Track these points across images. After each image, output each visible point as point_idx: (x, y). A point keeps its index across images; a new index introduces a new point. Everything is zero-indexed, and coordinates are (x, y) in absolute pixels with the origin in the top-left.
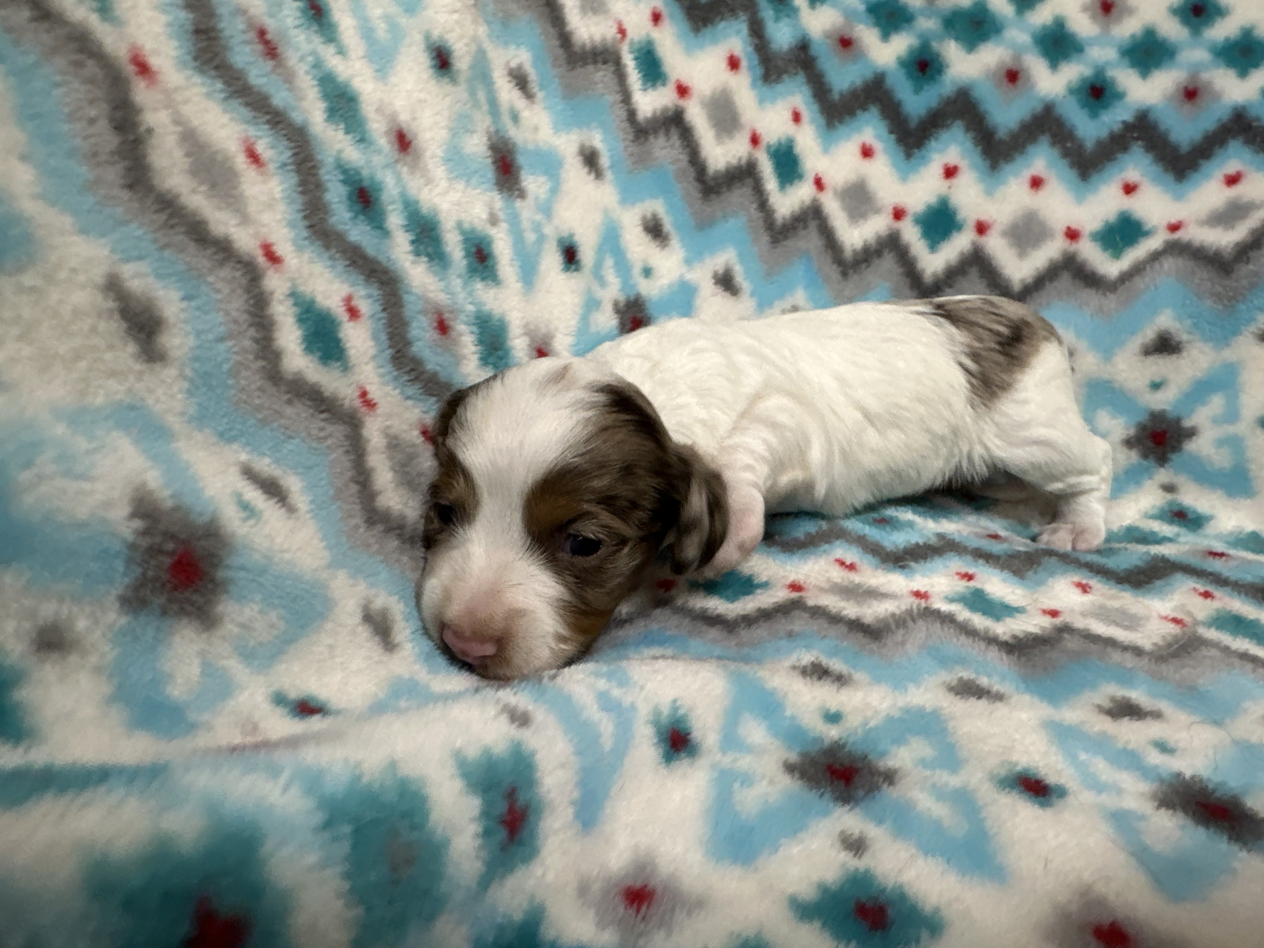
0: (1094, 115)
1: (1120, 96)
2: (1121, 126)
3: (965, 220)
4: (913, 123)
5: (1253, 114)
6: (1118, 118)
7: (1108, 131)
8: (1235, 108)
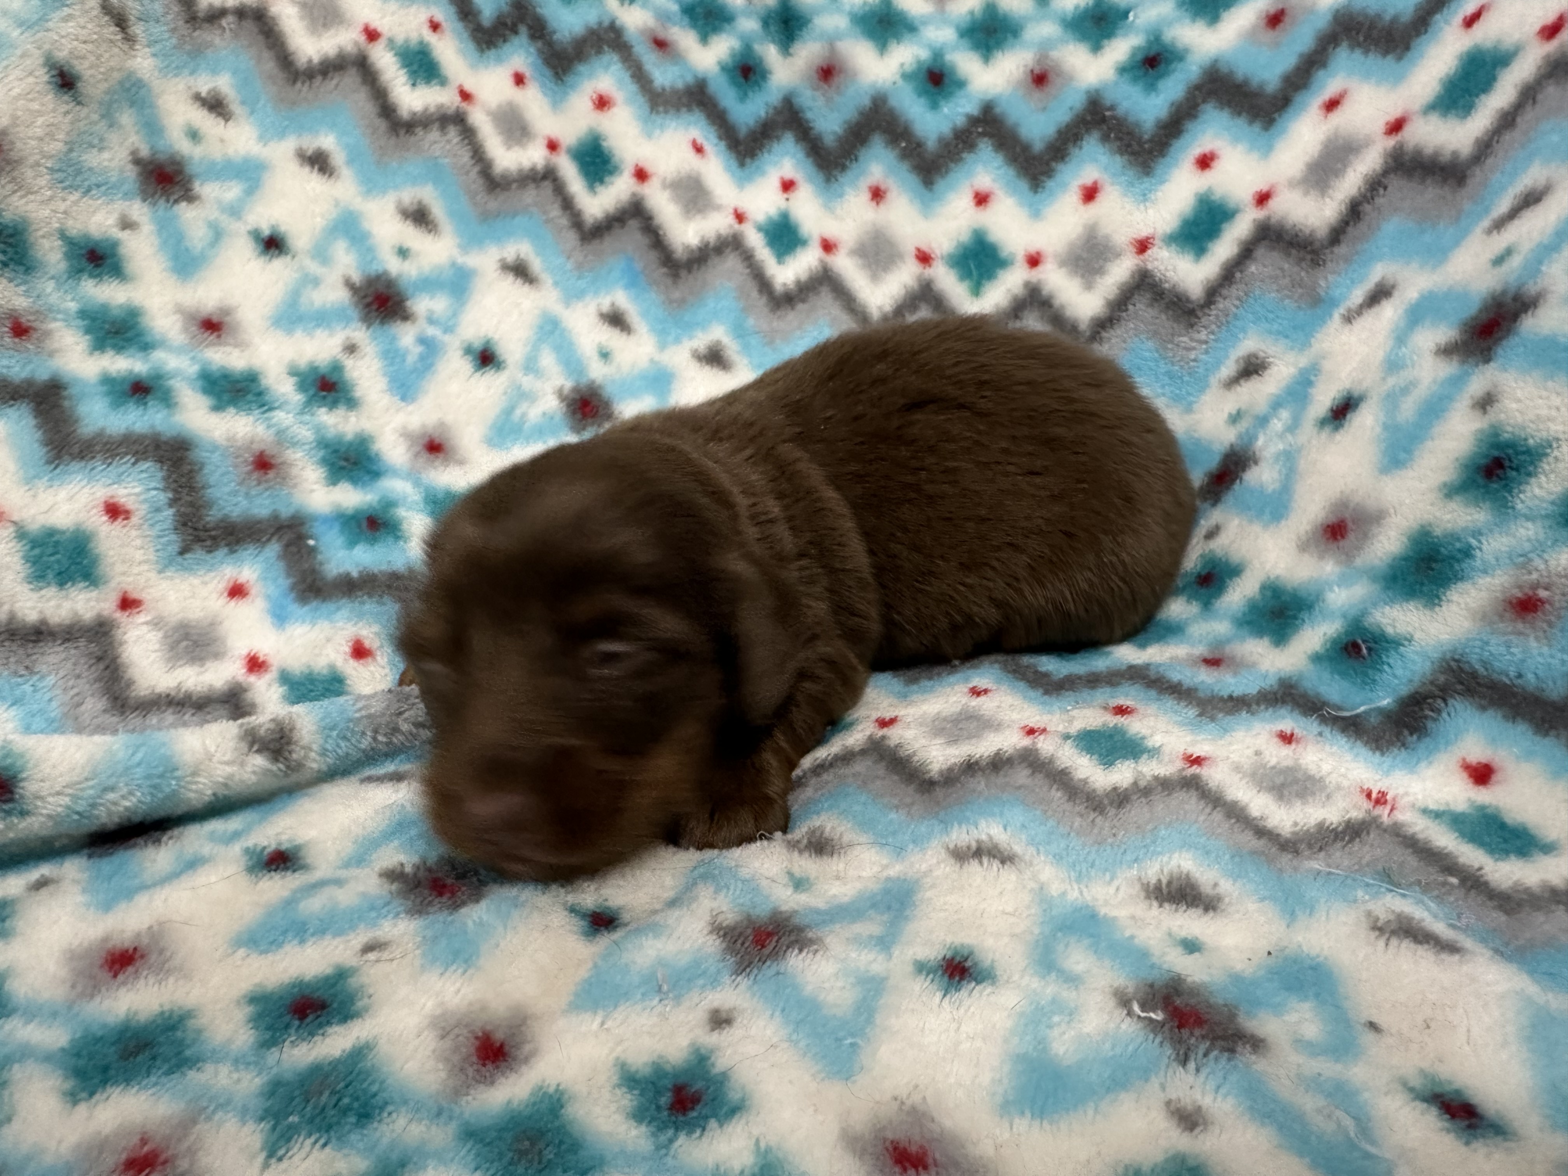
0: (935, 106)
1: (961, 84)
2: (964, 119)
3: (809, 236)
4: (743, 132)
5: (1109, 98)
6: (960, 110)
7: (951, 126)
8: (1088, 92)
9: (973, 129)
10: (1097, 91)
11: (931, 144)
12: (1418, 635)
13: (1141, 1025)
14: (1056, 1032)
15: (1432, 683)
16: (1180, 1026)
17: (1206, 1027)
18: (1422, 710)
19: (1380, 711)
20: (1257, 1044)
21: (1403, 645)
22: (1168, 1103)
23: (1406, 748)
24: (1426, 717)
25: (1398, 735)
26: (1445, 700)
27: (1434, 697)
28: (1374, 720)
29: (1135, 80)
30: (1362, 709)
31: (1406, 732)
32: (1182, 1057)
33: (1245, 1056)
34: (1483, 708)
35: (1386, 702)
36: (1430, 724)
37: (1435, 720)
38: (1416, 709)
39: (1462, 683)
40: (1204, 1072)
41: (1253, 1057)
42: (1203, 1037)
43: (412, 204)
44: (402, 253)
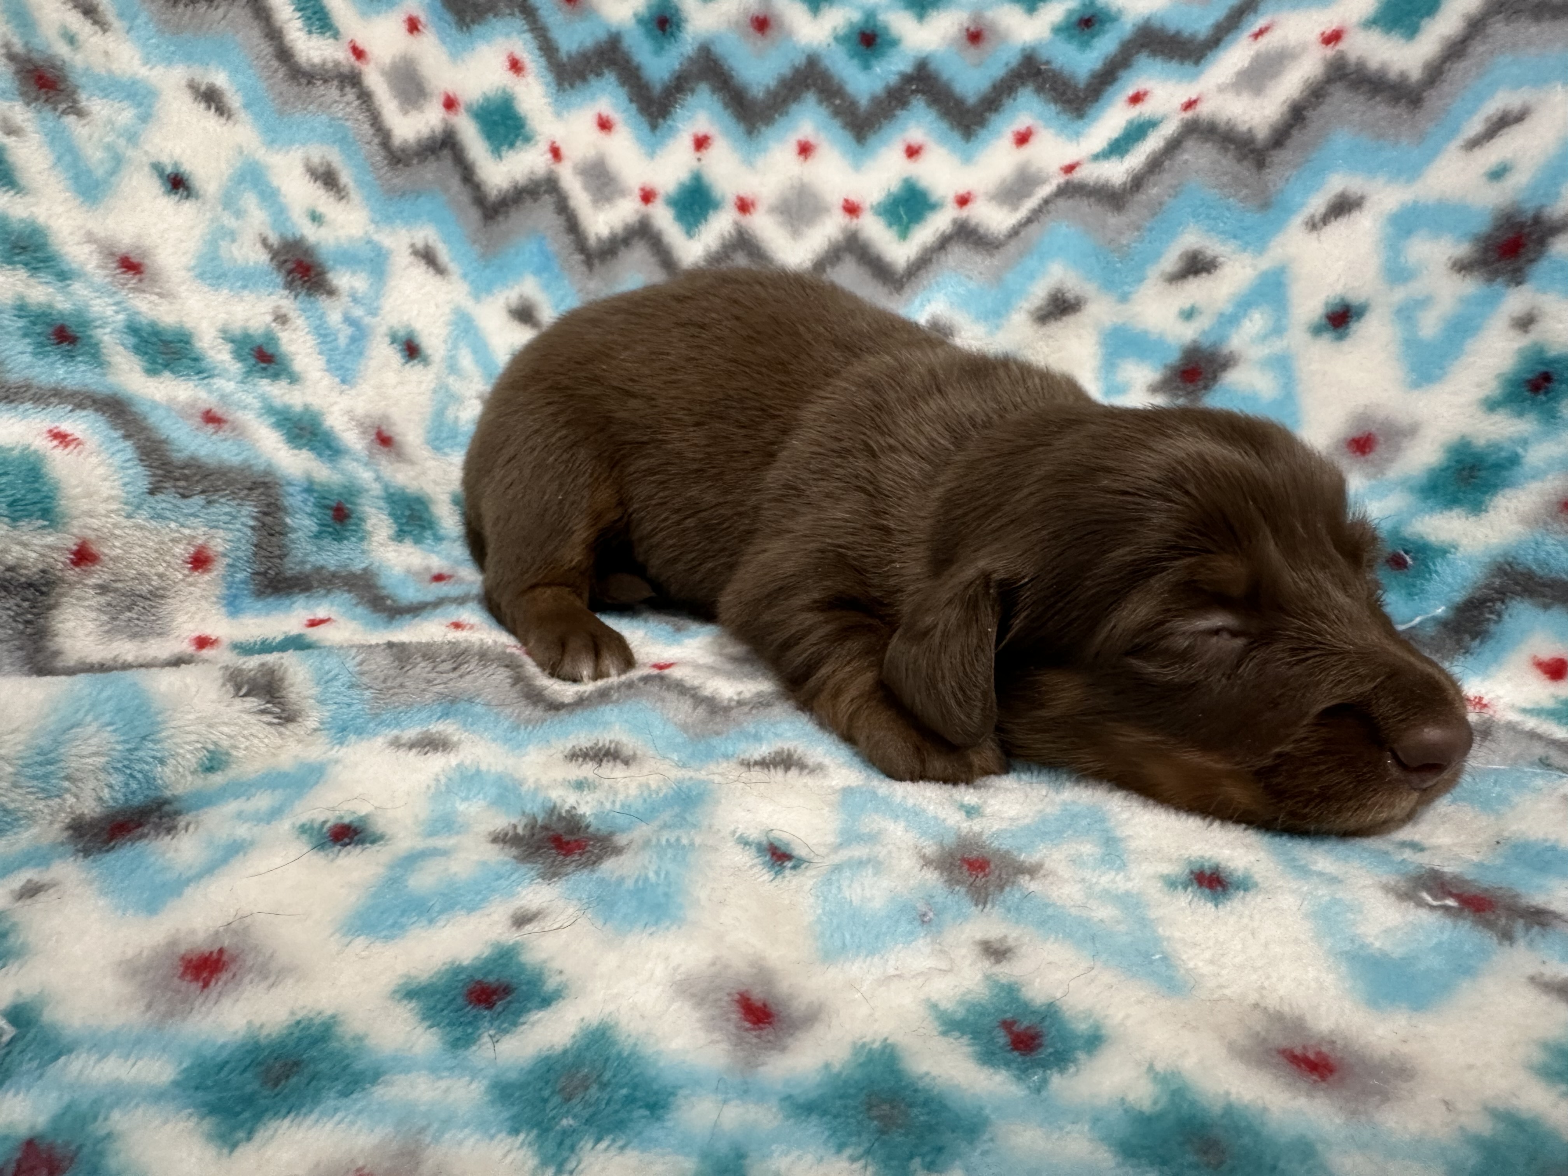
0: (866, 66)
1: (894, 43)
2: (897, 77)
3: (723, 197)
4: (657, 89)
5: (1044, 55)
6: (893, 68)
7: (884, 84)
8: (1023, 50)
9: (907, 87)
10: (1034, 49)
11: (864, 102)
12: (1465, 541)
15: (1487, 586)
18: (1481, 614)
19: (1435, 619)
21: (1450, 552)
23: (1472, 654)
24: (1488, 620)
25: (1459, 642)
26: (1503, 602)
27: (1493, 600)
28: (1431, 630)
29: (1071, 37)
30: (1418, 620)
31: (1467, 637)
34: (1546, 607)
35: (1440, 611)
36: (1492, 627)
37: (1497, 622)
38: (1476, 613)
39: (1517, 583)
43: (322, 164)
44: (316, 218)
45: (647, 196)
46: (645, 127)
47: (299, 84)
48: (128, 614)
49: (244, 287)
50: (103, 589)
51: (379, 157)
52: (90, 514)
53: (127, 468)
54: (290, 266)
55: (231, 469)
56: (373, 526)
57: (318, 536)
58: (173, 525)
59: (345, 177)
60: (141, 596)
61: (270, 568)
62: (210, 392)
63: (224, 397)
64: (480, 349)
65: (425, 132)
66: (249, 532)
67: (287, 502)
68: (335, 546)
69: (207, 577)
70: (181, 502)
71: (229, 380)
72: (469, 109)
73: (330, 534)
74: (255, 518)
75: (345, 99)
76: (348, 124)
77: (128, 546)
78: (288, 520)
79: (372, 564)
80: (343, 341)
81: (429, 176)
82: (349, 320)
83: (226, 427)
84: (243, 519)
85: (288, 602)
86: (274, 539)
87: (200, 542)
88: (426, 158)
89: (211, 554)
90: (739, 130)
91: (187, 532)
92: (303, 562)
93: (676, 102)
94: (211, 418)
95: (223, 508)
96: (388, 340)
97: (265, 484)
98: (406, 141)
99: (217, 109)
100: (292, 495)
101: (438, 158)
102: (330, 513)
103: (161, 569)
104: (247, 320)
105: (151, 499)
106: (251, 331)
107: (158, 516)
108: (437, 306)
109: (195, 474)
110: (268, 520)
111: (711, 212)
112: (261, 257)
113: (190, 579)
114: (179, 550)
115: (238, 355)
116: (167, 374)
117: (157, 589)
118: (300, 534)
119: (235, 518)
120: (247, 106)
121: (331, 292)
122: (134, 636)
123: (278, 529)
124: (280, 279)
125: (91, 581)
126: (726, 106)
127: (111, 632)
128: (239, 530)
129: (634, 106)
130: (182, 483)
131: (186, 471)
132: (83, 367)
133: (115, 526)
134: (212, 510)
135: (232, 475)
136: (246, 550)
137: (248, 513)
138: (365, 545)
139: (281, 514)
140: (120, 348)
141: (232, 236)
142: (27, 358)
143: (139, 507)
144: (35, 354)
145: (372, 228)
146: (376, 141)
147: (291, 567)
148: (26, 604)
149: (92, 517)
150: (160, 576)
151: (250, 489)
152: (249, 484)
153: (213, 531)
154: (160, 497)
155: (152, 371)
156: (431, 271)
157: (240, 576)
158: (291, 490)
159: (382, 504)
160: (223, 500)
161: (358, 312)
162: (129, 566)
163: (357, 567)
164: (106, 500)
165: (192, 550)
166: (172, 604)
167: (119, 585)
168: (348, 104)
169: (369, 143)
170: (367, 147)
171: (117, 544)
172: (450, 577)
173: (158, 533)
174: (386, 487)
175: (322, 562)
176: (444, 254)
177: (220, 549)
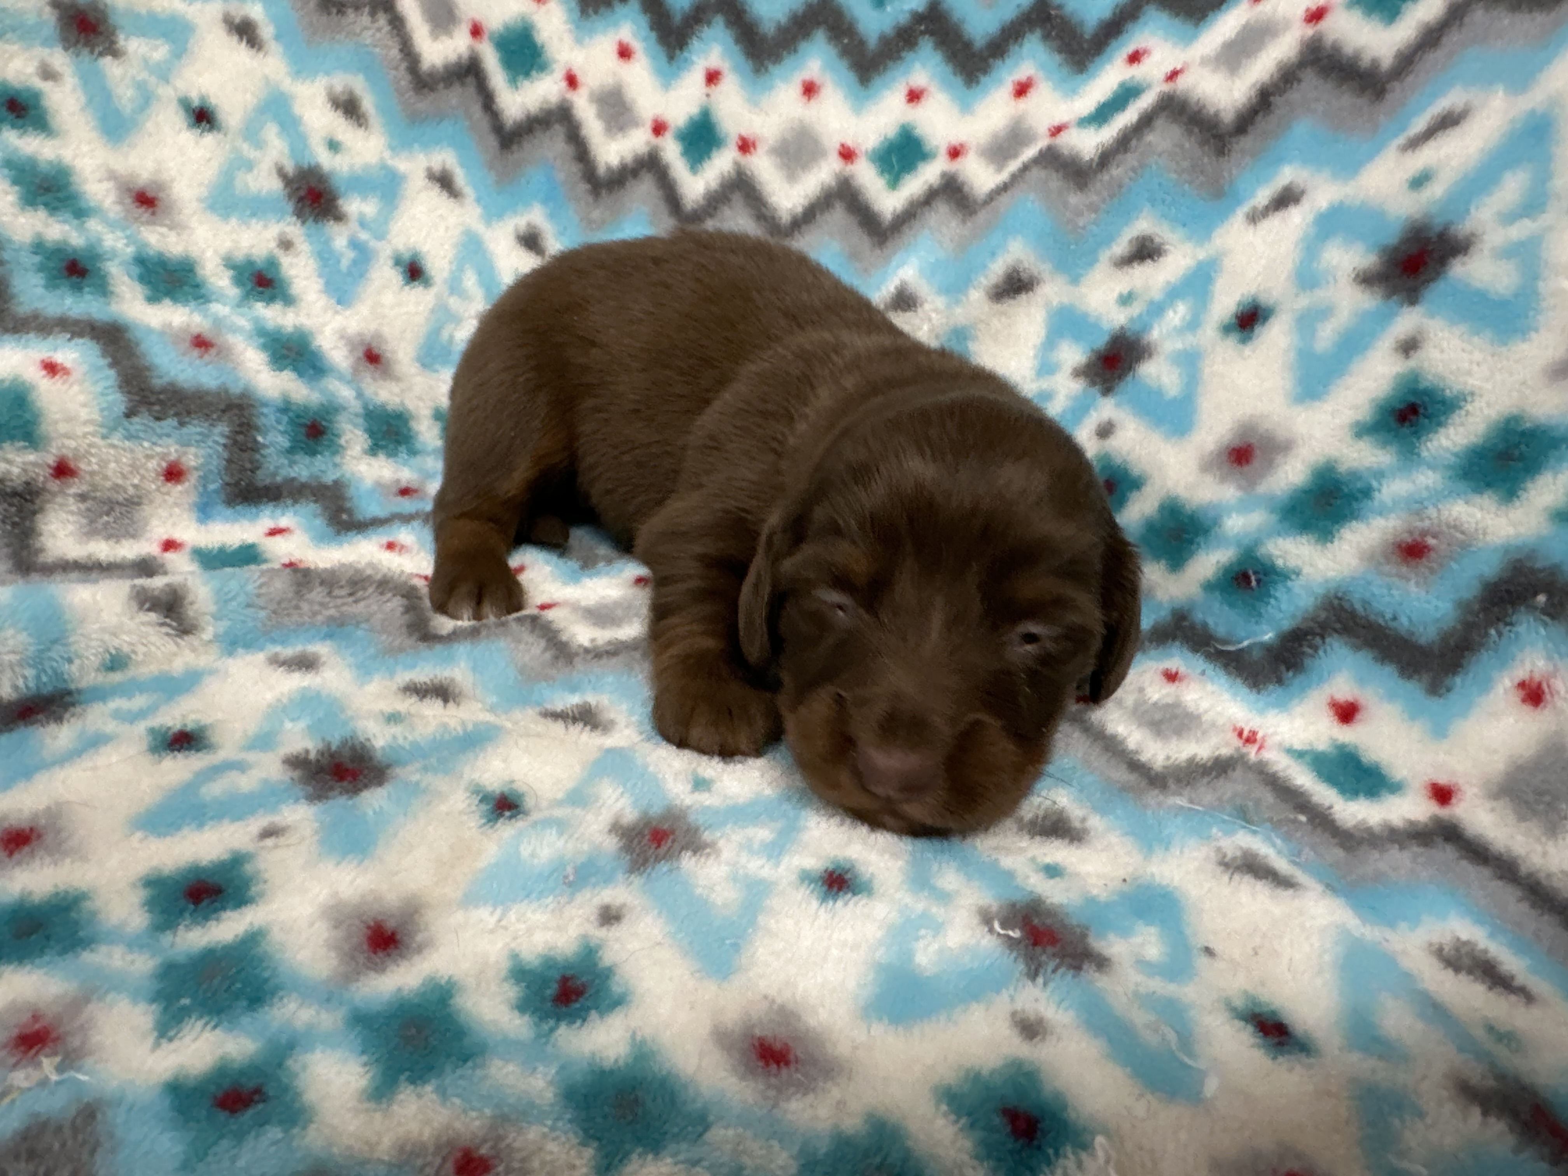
2: (908, 16)
3: (727, 135)
6: (904, 9)
7: (894, 23)
9: (917, 26)
11: (872, 41)
12: (1306, 570)
13: (999, 941)
14: (921, 944)
15: (1313, 619)
16: (1035, 944)
17: (1058, 946)
19: (1262, 645)
20: (1102, 963)
21: (1291, 579)
22: (1014, 1014)
24: (1304, 653)
25: (1276, 670)
26: (1323, 638)
27: (1314, 634)
28: (1255, 655)
30: (1246, 643)
31: (1284, 667)
32: (1032, 971)
33: (1090, 973)
34: (1357, 648)
35: (1268, 636)
36: (1307, 660)
37: (1312, 657)
38: (1296, 644)
40: (1051, 985)
41: (1097, 975)
42: (1054, 955)
43: (343, 93)
44: (334, 146)
45: (659, 128)
46: (663, 58)
47: (329, 14)
48: (105, 518)
49: (253, 215)
50: (83, 497)
51: (405, 81)
52: (67, 436)
53: (107, 395)
54: (302, 193)
55: (208, 393)
56: (347, 442)
57: (291, 451)
58: (146, 444)
59: (368, 104)
60: (118, 503)
61: (241, 480)
62: (205, 316)
63: (218, 322)
64: (486, 271)
65: (453, 57)
66: (220, 449)
67: (261, 421)
68: (307, 459)
69: (179, 488)
70: (156, 425)
71: (225, 305)
72: (491, 39)
73: (302, 449)
74: (227, 437)
75: (376, 25)
76: (377, 50)
77: (103, 463)
78: (260, 439)
79: (343, 476)
80: (345, 264)
81: (454, 102)
82: (355, 244)
83: (213, 351)
84: (217, 438)
85: (254, 510)
86: (245, 455)
87: (173, 457)
88: (451, 85)
89: (184, 468)
90: (747, 66)
91: (158, 449)
92: (274, 475)
93: (693, 33)
94: (201, 343)
95: (194, 429)
96: (390, 262)
97: (240, 407)
98: (434, 66)
99: (248, 42)
100: (265, 415)
101: (463, 84)
102: (303, 430)
103: (136, 481)
104: (252, 247)
105: (126, 423)
106: (254, 258)
107: (129, 437)
108: (447, 229)
109: (170, 399)
110: (240, 438)
111: (714, 149)
112: (273, 185)
113: (164, 490)
114: (152, 464)
115: (238, 281)
116: (167, 302)
117: (132, 497)
118: (272, 449)
119: (207, 436)
120: (277, 38)
121: (339, 217)
122: (108, 538)
123: (250, 445)
124: (290, 207)
125: (72, 491)
126: (737, 41)
127: (91, 531)
128: (210, 447)
129: (654, 35)
130: (157, 408)
131: (162, 397)
132: (88, 297)
133: (90, 445)
134: (185, 430)
135: (209, 398)
136: (216, 463)
137: (221, 431)
138: (337, 459)
139: (255, 433)
140: (126, 278)
141: (249, 166)
142: (40, 291)
143: (114, 429)
144: (46, 287)
145: (387, 154)
146: (404, 65)
147: (262, 478)
148: (13, 509)
149: (69, 438)
150: (135, 486)
151: (224, 411)
152: (222, 407)
153: (184, 449)
154: (135, 420)
155: (153, 299)
156: (445, 194)
157: (212, 487)
158: (265, 410)
159: (360, 421)
160: (196, 422)
161: (364, 236)
162: (106, 478)
163: (329, 478)
164: (86, 423)
165: (164, 465)
166: (147, 509)
167: (98, 494)
168: (379, 30)
169: (396, 68)
170: (393, 72)
171: (93, 460)
172: (415, 491)
173: (132, 451)
174: (365, 407)
175: (293, 475)
176: (460, 178)
177: (193, 463)
